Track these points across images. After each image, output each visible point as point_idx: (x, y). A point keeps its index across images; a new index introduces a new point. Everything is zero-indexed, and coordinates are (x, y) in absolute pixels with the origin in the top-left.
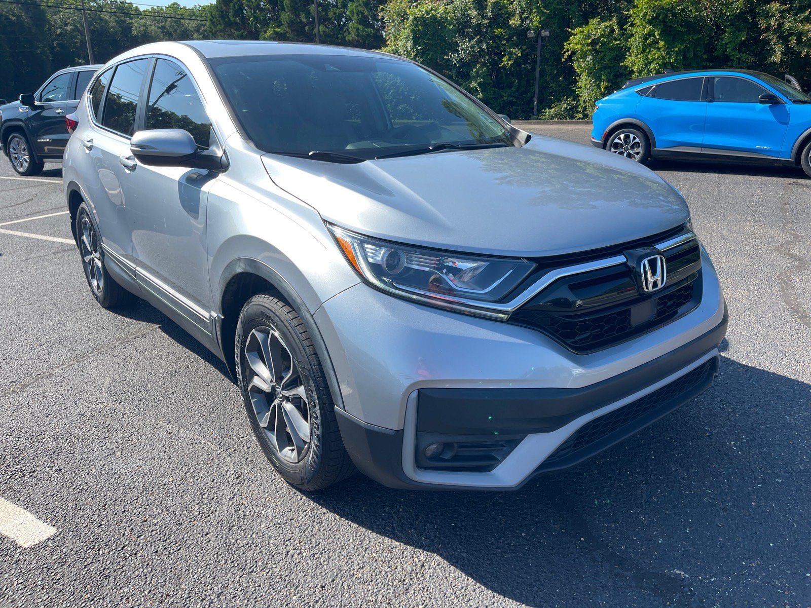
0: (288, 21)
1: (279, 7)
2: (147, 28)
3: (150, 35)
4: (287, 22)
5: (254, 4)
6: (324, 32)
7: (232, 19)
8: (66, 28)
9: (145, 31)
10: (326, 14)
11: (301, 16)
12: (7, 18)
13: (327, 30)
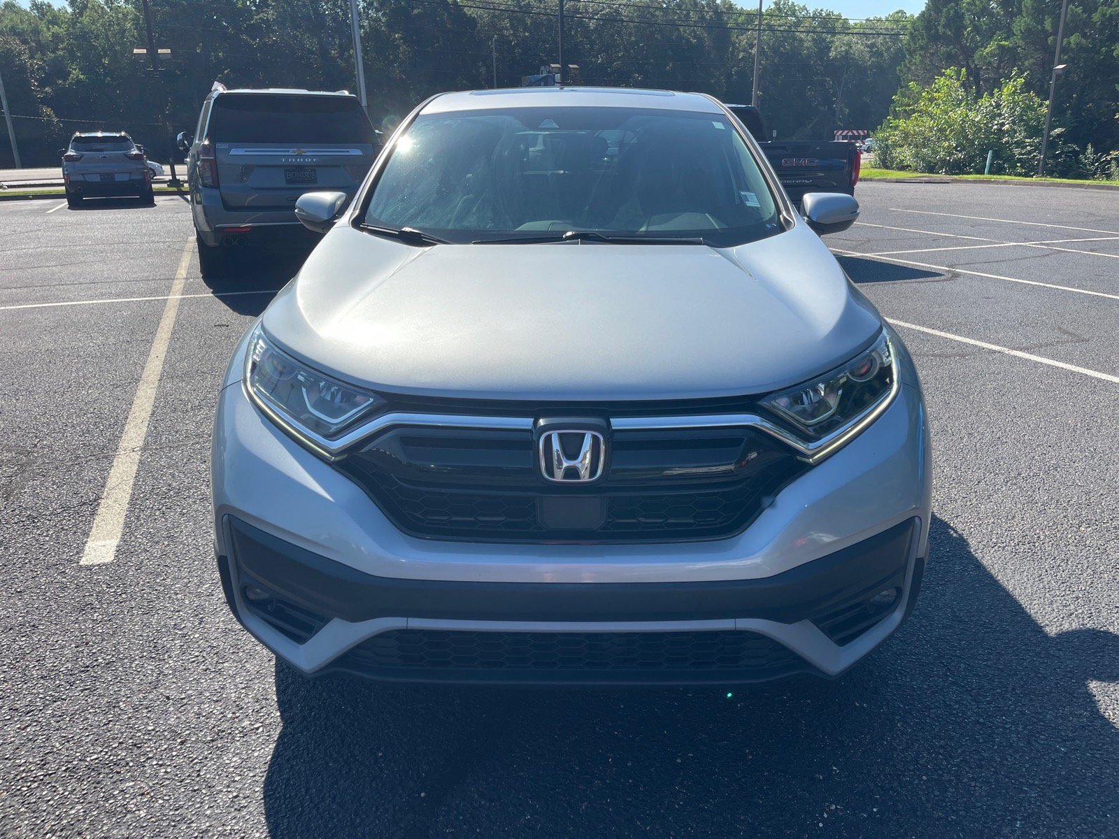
0: (1023, 30)
1: (1015, 10)
2: (851, 47)
3: (852, 56)
4: (1021, 32)
5: (977, 8)
6: (1077, 44)
7: (941, 29)
8: (750, 51)
9: (847, 52)
10: (1089, 17)
11: (1045, 22)
12: (688, 41)
13: (1084, 41)
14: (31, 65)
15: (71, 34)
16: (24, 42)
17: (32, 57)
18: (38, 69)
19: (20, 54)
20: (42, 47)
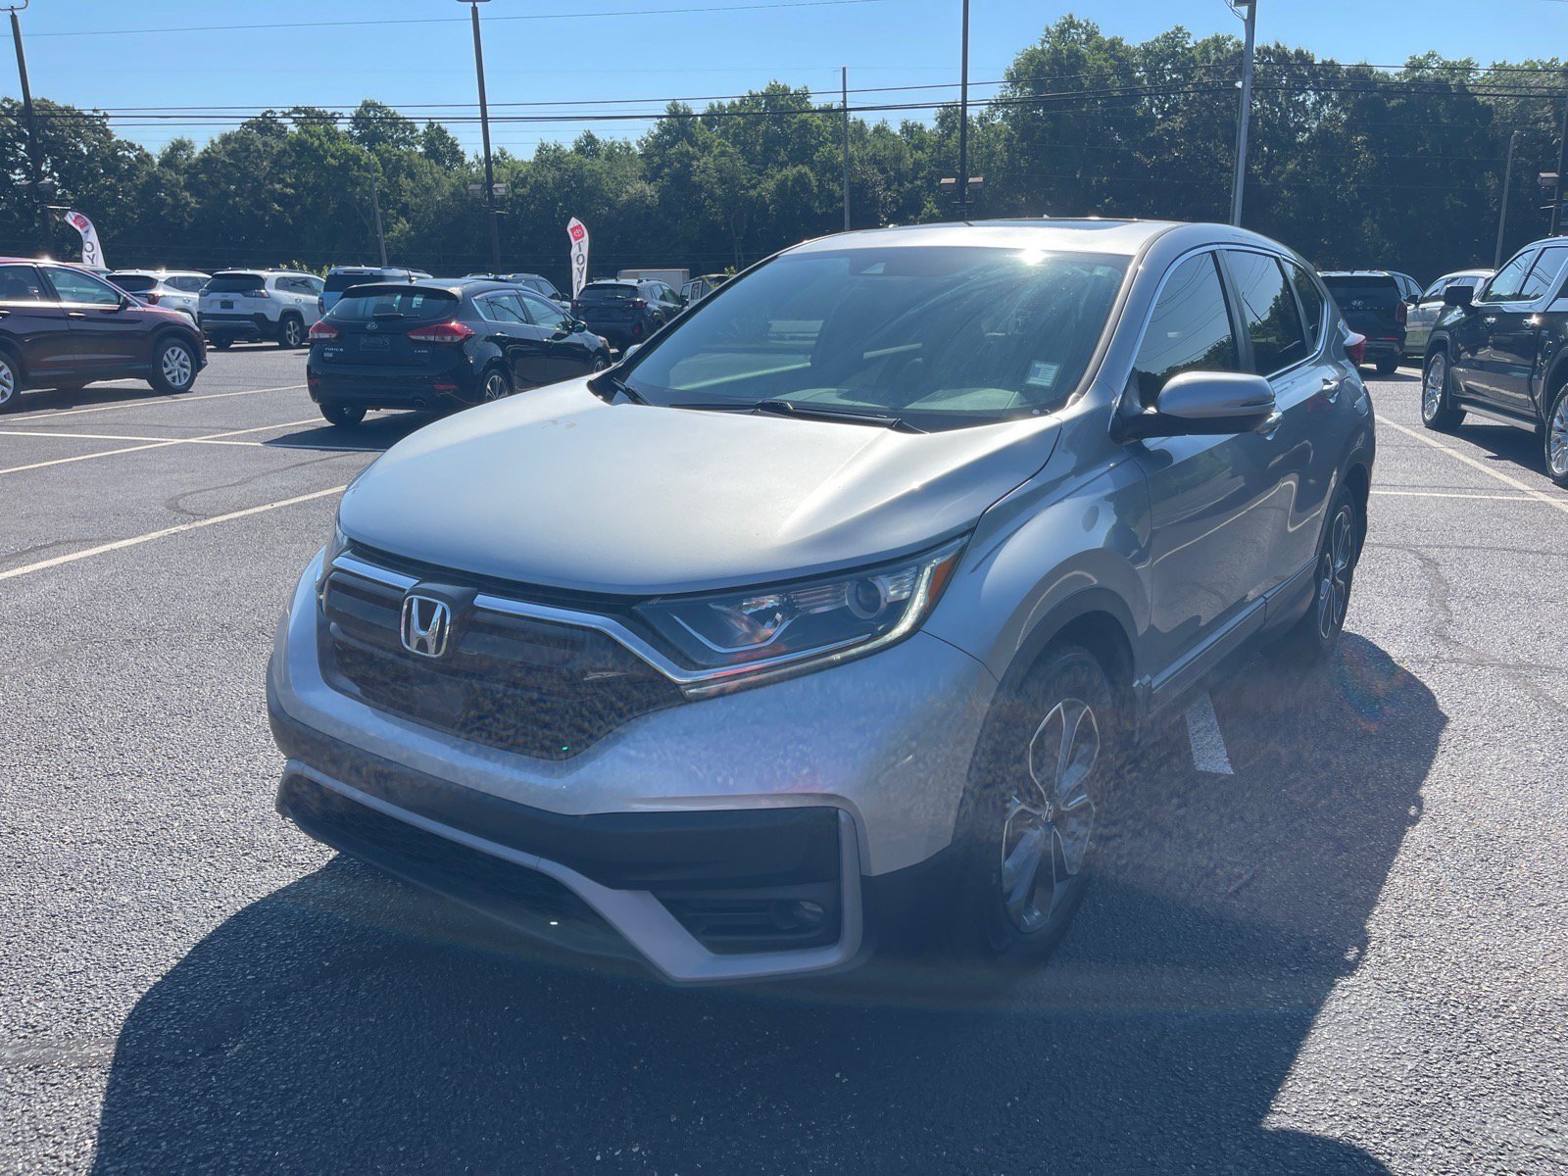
14: (885, 198)
15: (934, 160)
16: (883, 171)
17: (888, 189)
18: (891, 202)
19: (874, 185)
20: (900, 177)
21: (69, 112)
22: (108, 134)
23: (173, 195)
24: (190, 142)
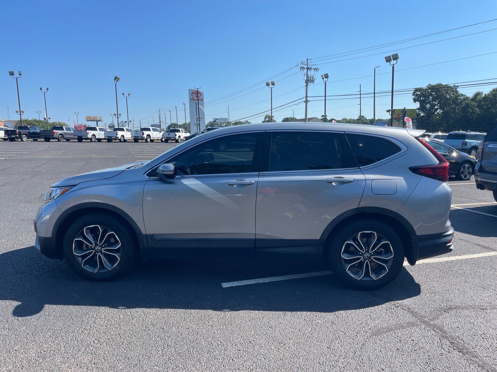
21: (447, 86)
22: (457, 92)
23: (472, 109)
24: (482, 92)
